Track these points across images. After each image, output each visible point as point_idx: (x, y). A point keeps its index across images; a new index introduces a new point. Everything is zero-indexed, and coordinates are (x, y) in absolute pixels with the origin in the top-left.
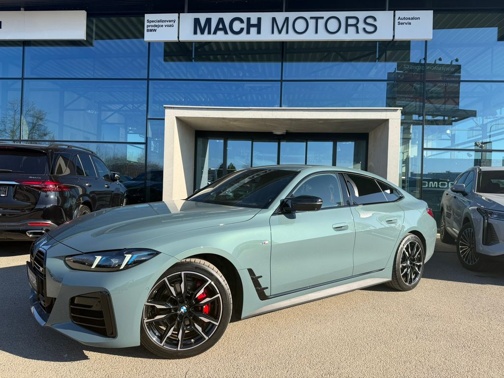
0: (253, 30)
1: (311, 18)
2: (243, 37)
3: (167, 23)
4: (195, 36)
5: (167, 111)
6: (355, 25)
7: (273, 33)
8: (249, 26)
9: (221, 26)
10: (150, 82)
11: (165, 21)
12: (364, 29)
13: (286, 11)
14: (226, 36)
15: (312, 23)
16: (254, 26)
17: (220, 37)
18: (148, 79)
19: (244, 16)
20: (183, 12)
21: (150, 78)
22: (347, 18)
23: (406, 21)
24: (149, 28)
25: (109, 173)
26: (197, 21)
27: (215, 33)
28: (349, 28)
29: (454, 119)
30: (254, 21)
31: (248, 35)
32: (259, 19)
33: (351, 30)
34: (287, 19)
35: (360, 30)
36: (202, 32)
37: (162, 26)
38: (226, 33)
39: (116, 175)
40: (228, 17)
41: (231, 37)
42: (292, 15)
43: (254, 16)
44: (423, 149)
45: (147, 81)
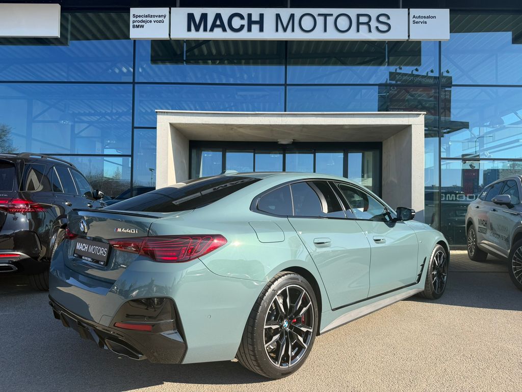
0: (255, 27)
1: (319, 15)
2: (244, 35)
3: (156, 19)
4: (189, 33)
5: (159, 116)
6: (368, 24)
7: (277, 30)
8: (251, 22)
9: (218, 23)
10: (136, 85)
11: (154, 16)
12: (377, 28)
13: (291, 7)
14: (225, 33)
15: (320, 20)
16: (255, 22)
17: (218, 34)
18: (134, 83)
19: (244, 11)
20: (175, 6)
21: (136, 81)
22: (358, 16)
23: (421, 20)
24: (135, 24)
25: (91, 190)
26: (191, 17)
27: (212, 30)
28: (361, 26)
29: (445, 131)
30: (255, 18)
31: (249, 33)
32: (262, 16)
33: (363, 28)
34: (292, 16)
35: (373, 29)
36: (197, 29)
37: (151, 22)
38: (224, 30)
39: (100, 192)
40: (226, 12)
41: (230, 35)
42: (298, 12)
43: (255, 12)
44: (440, 159)
45: (131, 85)
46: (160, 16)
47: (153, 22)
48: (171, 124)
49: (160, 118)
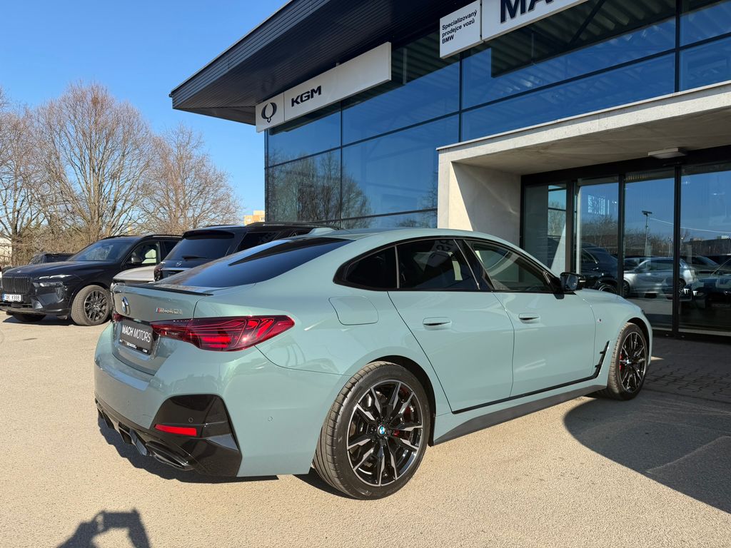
3: (466, 21)
4: (504, 24)
10: (463, 115)
11: (464, 18)
14: (549, 5)
17: (541, 11)
18: (461, 112)
21: (464, 108)
24: (445, 37)
36: (513, 15)
37: (460, 27)
41: (557, 5)
45: (458, 115)
46: (470, 16)
47: (463, 26)
48: (452, 162)
49: (442, 157)
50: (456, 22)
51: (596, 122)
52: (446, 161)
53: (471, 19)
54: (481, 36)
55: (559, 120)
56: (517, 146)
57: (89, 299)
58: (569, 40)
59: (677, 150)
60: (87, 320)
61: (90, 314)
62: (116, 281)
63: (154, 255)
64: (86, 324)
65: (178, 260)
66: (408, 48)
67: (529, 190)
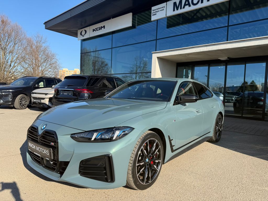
2: (199, 6)
4: (174, 12)
5: (153, 55)
9: (187, 3)
11: (160, 8)
21: (158, 39)
24: (153, 14)
26: (175, 4)
27: (184, 7)
31: (202, 4)
36: (177, 9)
38: (190, 6)
45: (156, 41)
46: (162, 8)
47: (160, 11)
48: (158, 58)
50: (158, 9)
51: (206, 48)
52: (155, 57)
53: (163, 9)
54: (166, 15)
55: (194, 46)
56: (180, 54)
57: (21, 99)
58: (190, 17)
59: (227, 58)
60: (20, 107)
61: (21, 105)
62: (33, 93)
63: (43, 84)
64: (20, 109)
65: (66, 86)
66: (138, 16)
67: (179, 68)
